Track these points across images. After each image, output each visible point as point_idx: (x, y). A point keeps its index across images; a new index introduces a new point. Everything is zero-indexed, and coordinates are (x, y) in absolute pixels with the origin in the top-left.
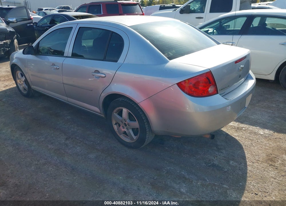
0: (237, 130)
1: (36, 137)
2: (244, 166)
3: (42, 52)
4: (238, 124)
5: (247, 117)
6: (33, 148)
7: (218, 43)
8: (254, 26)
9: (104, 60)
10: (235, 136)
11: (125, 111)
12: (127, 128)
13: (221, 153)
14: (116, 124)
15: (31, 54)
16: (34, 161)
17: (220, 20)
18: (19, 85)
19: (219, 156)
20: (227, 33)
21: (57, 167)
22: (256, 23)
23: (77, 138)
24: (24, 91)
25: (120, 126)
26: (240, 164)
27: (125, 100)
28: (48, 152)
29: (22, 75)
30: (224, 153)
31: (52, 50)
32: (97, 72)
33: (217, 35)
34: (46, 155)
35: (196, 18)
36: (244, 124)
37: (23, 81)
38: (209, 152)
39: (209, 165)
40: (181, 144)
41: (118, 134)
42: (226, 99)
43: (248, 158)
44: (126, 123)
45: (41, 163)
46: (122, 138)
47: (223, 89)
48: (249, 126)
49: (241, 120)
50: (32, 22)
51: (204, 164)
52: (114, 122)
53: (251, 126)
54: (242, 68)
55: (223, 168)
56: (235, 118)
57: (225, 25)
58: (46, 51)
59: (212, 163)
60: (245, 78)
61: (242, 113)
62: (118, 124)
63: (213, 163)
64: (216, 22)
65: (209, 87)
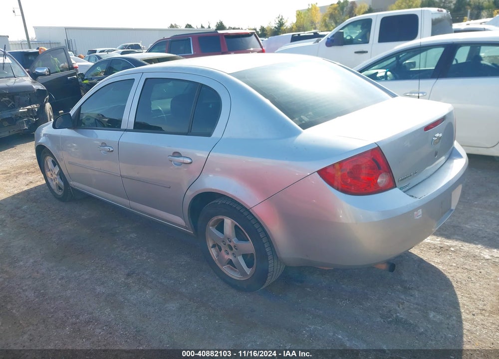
0: (439, 252)
1: (76, 273)
2: (457, 321)
3: (86, 123)
4: (440, 241)
5: (457, 226)
6: (69, 293)
7: (394, 96)
8: (459, 62)
9: (189, 133)
10: (437, 262)
11: (228, 222)
12: (233, 254)
13: (411, 296)
14: (214, 246)
15: (68, 128)
16: (70, 318)
17: (397, 54)
18: (49, 181)
19: (408, 301)
20: (411, 76)
21: (110, 327)
22: (462, 56)
23: (147, 273)
24: (57, 190)
25: (220, 249)
26: (448, 318)
27: (228, 203)
28: (95, 299)
29: (55, 163)
30: (417, 296)
31: (107, 118)
32: (177, 154)
33: (392, 80)
34: (90, 306)
35: (356, 52)
36: (453, 239)
37: (56, 173)
38: (389, 294)
39: (389, 320)
40: (334, 281)
41: (219, 265)
42: (413, 196)
43: (464, 304)
44: (231, 244)
45: (81, 320)
46: (226, 273)
47: (405, 178)
48: (463, 244)
49: (446, 233)
50: (75, 74)
51: (379, 319)
52: (210, 244)
53: (467, 244)
54: (439, 138)
55: (416, 326)
56: (434, 230)
57: (407, 62)
58: (93, 121)
59: (394, 316)
60: (447, 156)
61: (446, 219)
62: (217, 247)
63: (397, 316)
64: (390, 58)
65: (379, 175)
